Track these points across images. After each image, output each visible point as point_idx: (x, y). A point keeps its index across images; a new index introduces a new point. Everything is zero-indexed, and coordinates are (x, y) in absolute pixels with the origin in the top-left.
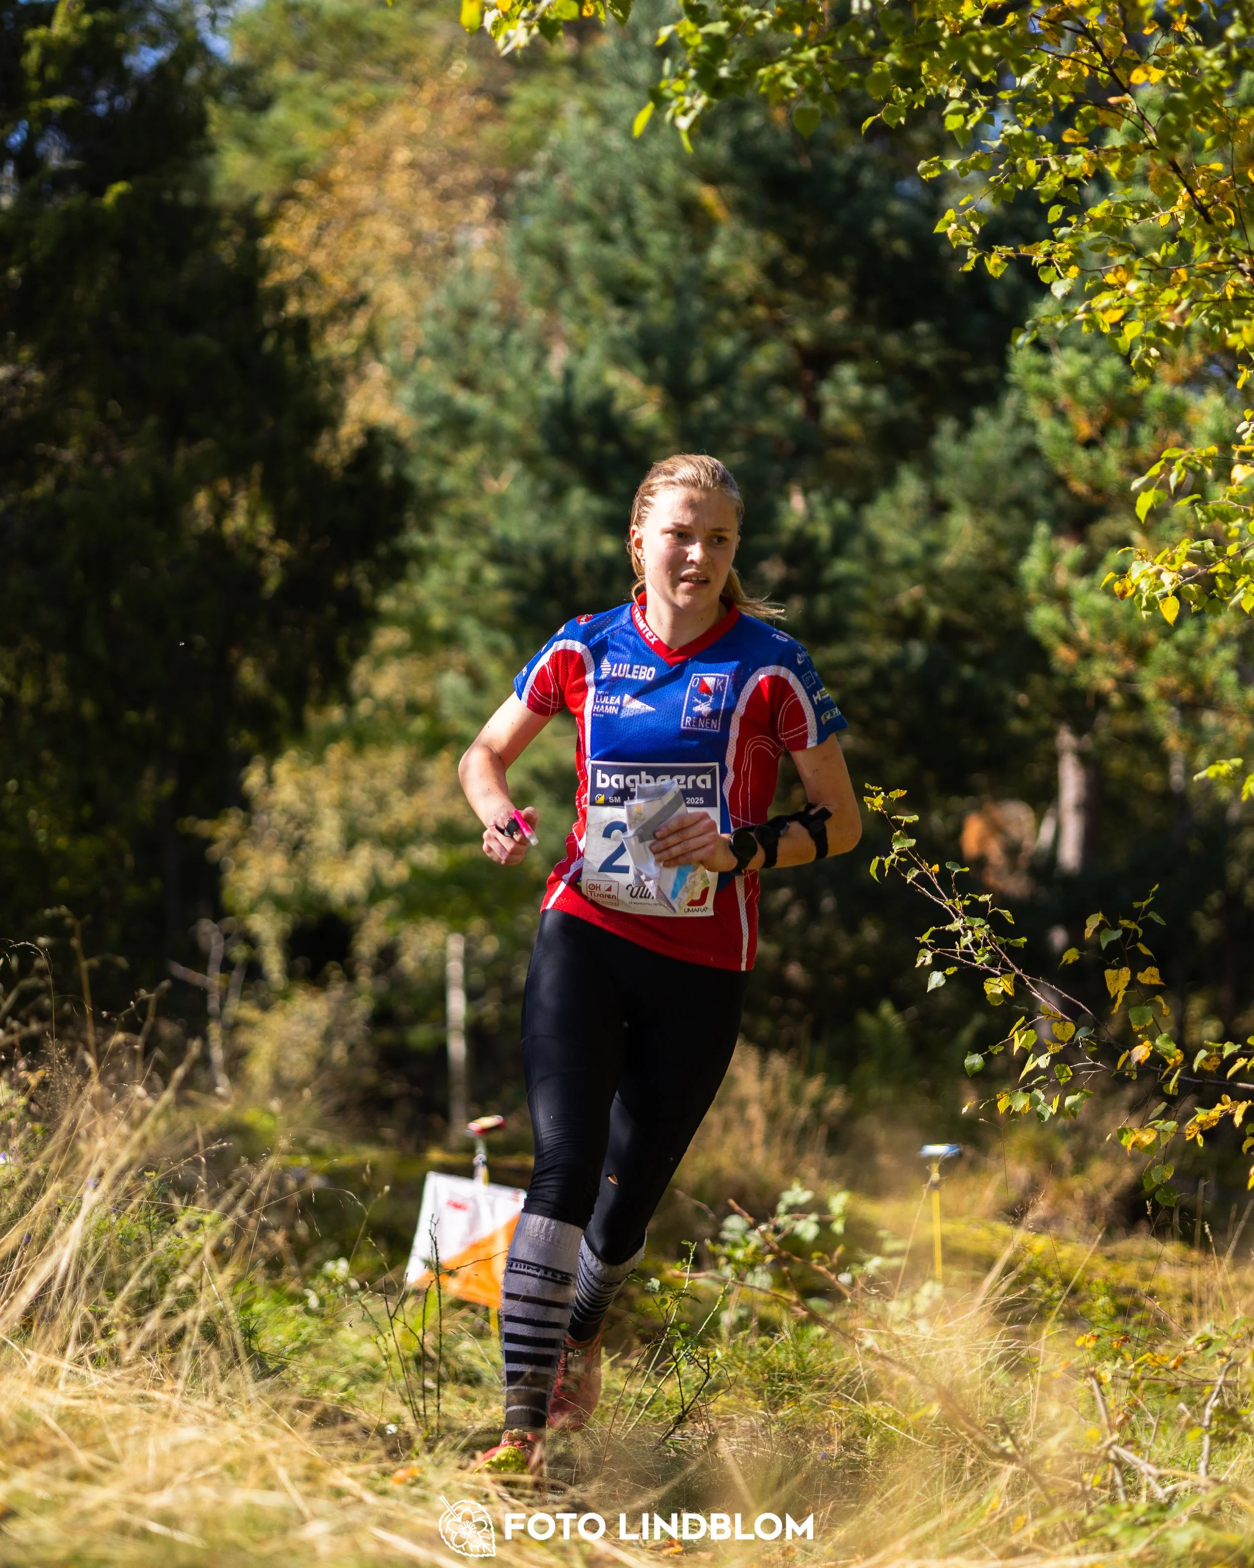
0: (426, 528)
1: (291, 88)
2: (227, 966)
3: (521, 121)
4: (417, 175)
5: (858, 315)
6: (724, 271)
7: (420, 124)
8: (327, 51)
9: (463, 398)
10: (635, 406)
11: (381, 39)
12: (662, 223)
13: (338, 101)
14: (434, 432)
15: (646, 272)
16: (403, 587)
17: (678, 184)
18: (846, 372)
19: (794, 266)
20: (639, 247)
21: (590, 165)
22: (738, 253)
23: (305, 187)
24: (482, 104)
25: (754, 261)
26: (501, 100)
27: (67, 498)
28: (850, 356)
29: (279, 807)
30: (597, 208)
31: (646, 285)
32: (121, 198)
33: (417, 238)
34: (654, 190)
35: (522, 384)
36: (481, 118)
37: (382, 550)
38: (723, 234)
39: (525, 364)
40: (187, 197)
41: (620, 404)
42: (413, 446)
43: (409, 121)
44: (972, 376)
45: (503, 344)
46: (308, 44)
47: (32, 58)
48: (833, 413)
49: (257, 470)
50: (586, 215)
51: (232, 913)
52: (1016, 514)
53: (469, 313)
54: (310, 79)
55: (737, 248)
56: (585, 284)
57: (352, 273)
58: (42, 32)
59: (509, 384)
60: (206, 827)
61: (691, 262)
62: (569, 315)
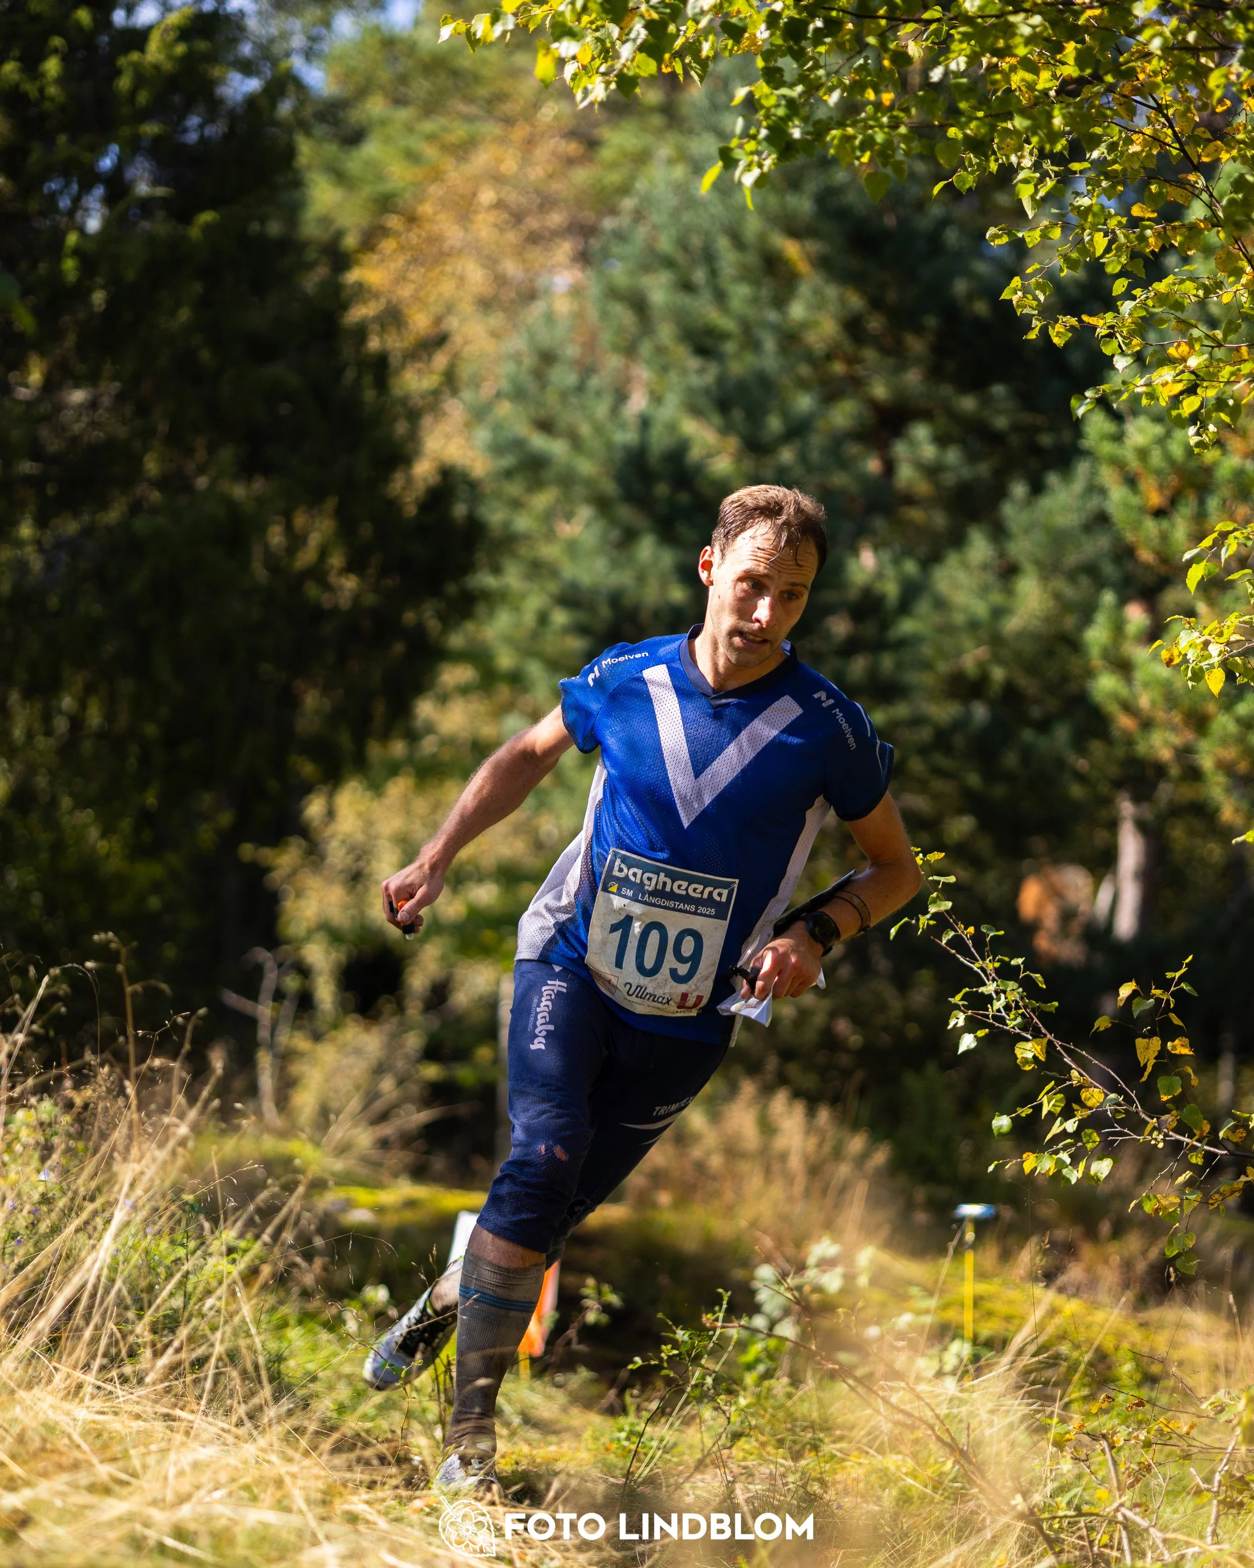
0: (497, 570)
1: (383, 123)
2: (279, 996)
3: (612, 165)
4: (505, 216)
5: (935, 373)
6: (805, 325)
7: (510, 165)
8: (421, 87)
9: (539, 442)
10: (710, 455)
11: (477, 79)
12: (746, 275)
13: (431, 138)
14: (508, 474)
15: (727, 324)
16: (470, 627)
17: (762, 238)
18: (921, 432)
19: (875, 324)
20: (720, 297)
21: (675, 214)
22: (819, 308)
23: (394, 222)
24: (573, 148)
25: (834, 316)
26: (592, 144)
27: (141, 525)
28: (925, 415)
29: (340, 837)
30: (680, 257)
31: (723, 336)
32: (208, 228)
33: (501, 280)
34: (738, 241)
35: (598, 429)
36: (570, 162)
37: (451, 589)
38: (804, 289)
39: (602, 409)
40: (274, 228)
41: (695, 453)
42: (488, 489)
43: (499, 161)
44: (1046, 440)
45: (580, 388)
46: (403, 79)
47: (124, 83)
48: (906, 474)
49: (331, 503)
50: (668, 263)
51: (288, 942)
52: (1085, 581)
53: (547, 358)
54: (404, 114)
55: (819, 303)
56: (666, 332)
57: (435, 309)
58: (135, 56)
59: (585, 430)
60: (266, 854)
61: (772, 316)
62: (648, 363)
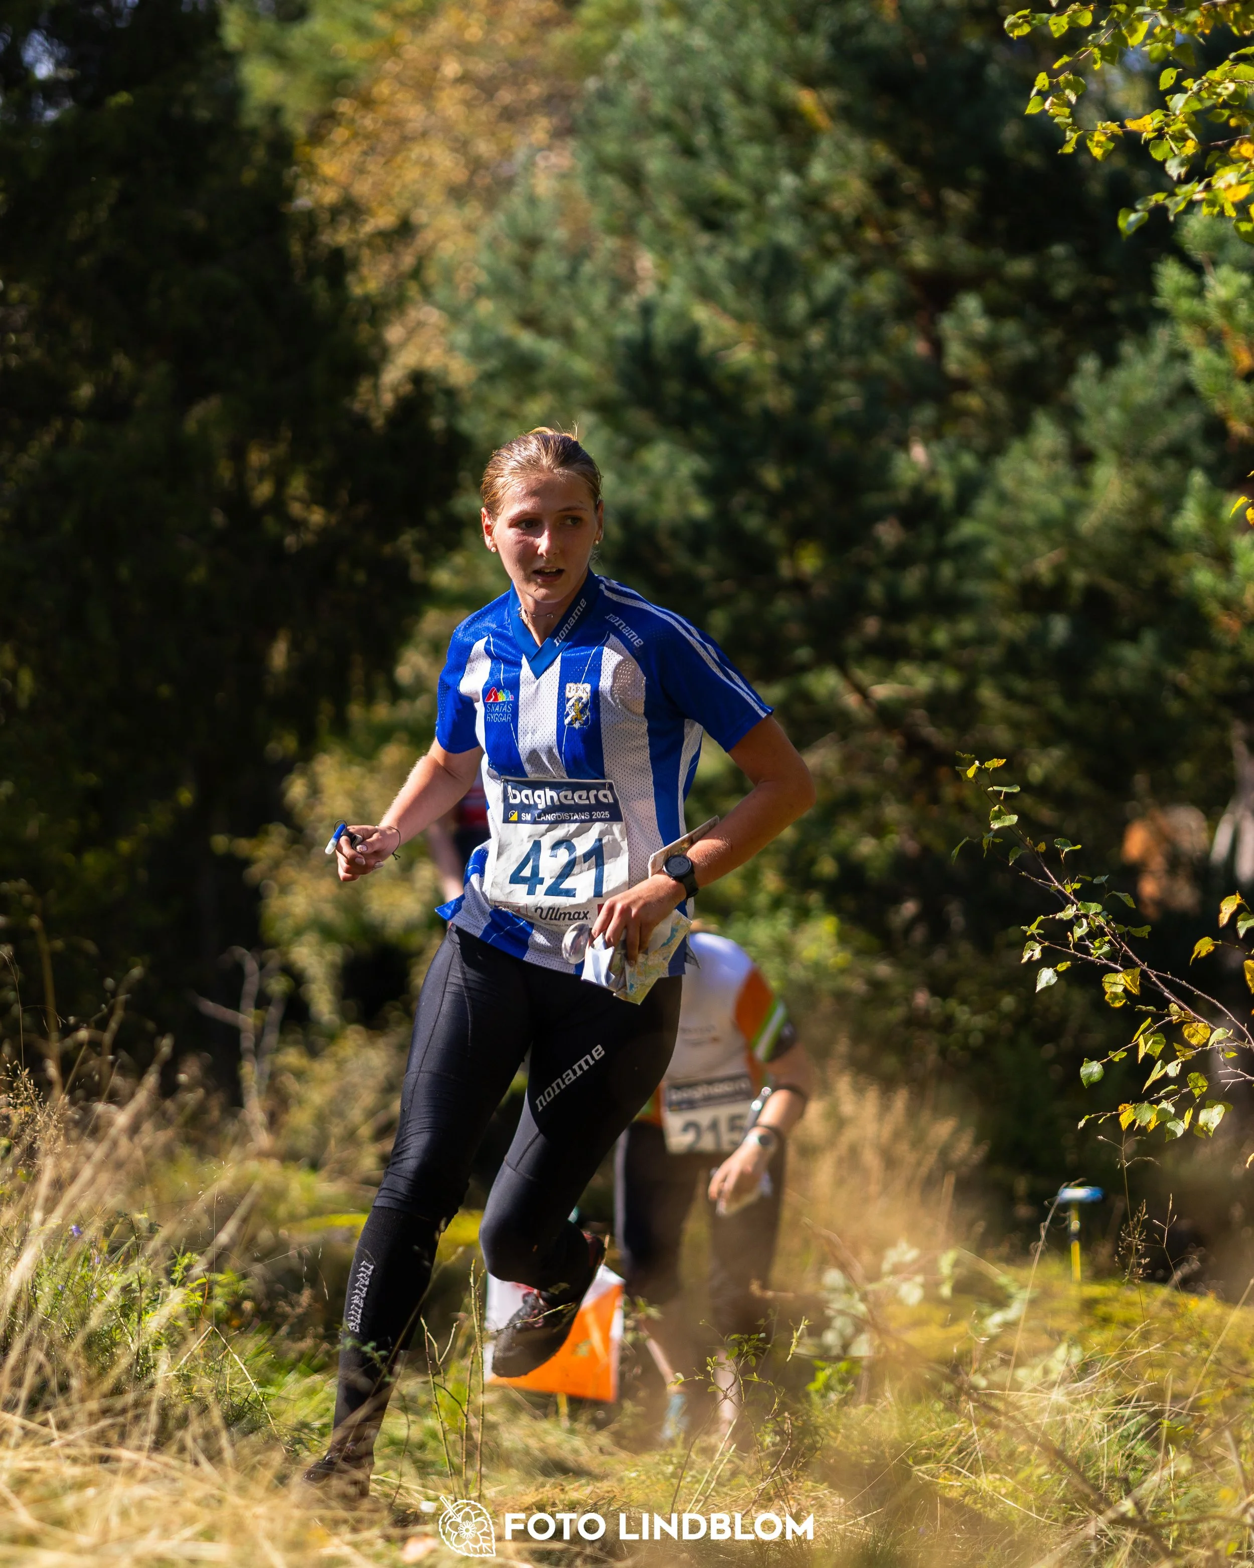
2: (263, 1001)
3: (594, 26)
4: (473, 90)
6: (826, 188)
7: (474, 31)
9: (526, 339)
10: (727, 347)
12: (756, 134)
13: (383, 7)
14: (489, 378)
15: (737, 191)
16: (459, 559)
17: (772, 89)
18: (971, 304)
19: (910, 180)
20: (727, 161)
21: (669, 68)
22: (843, 167)
23: (345, 106)
24: (551, 7)
25: (862, 176)
28: (974, 284)
29: (327, 822)
30: (679, 118)
31: (736, 206)
33: (476, 165)
34: (744, 95)
35: (594, 322)
36: (546, 23)
37: (433, 515)
38: (825, 145)
39: (598, 300)
40: (203, 114)
41: (709, 341)
42: (467, 397)
43: (462, 28)
44: (1116, 306)
45: (572, 276)
48: (956, 354)
50: (666, 126)
51: (273, 943)
52: (1172, 465)
53: (532, 243)
55: (842, 161)
56: (665, 205)
57: (402, 203)
59: (580, 324)
60: (243, 846)
61: (788, 181)
62: (650, 244)
